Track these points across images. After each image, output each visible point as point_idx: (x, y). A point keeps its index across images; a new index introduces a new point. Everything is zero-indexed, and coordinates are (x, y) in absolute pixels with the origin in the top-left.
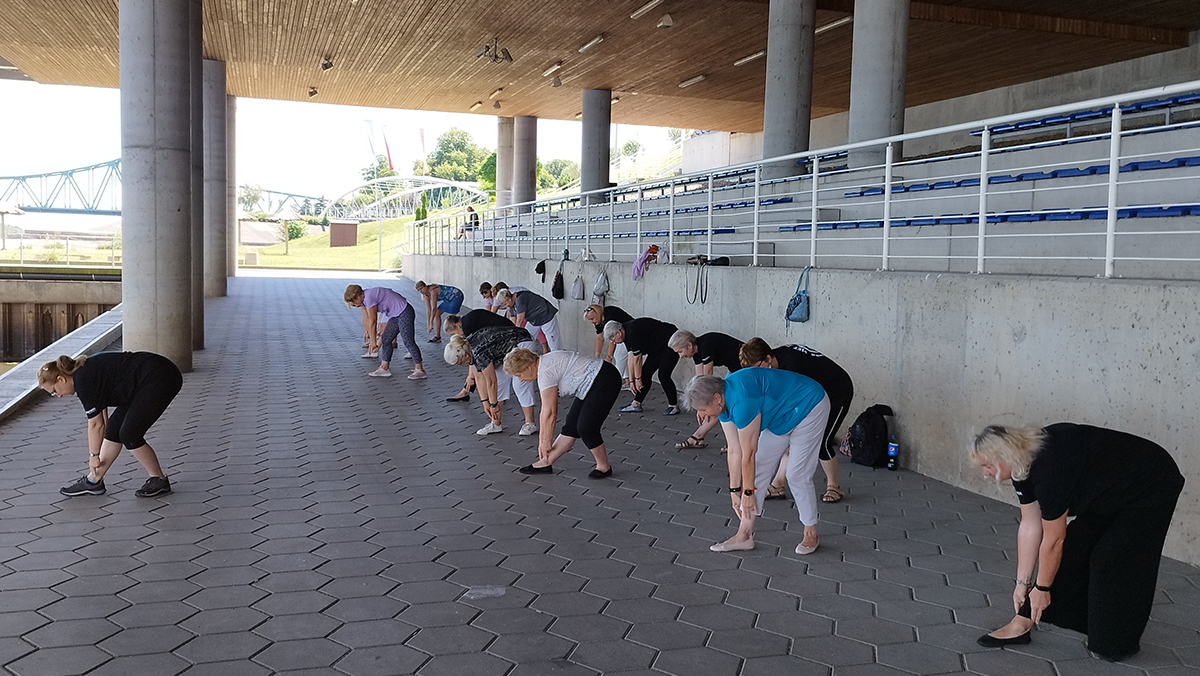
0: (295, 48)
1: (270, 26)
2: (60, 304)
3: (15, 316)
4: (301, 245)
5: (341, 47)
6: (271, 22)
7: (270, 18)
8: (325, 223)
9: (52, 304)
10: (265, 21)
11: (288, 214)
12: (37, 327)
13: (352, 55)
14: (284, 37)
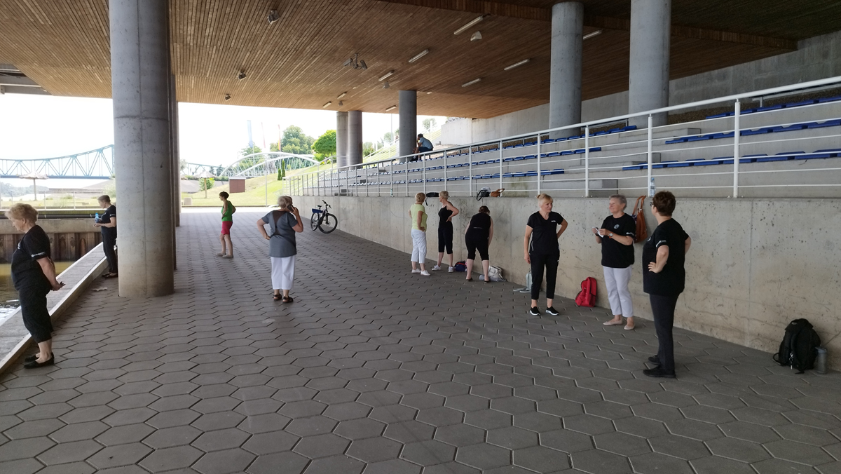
0: (223, 64)
1: (208, 46)
5: (253, 63)
6: (209, 44)
7: (209, 40)
10: (206, 43)
13: (259, 68)
14: (216, 56)
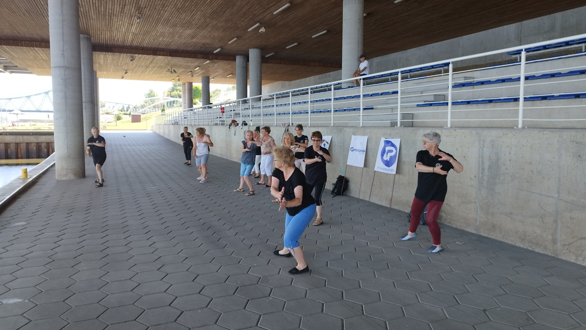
2: (44, 142)
3: (30, 147)
4: (122, 122)
8: (130, 114)
9: (41, 143)
11: (117, 112)
12: (37, 150)
